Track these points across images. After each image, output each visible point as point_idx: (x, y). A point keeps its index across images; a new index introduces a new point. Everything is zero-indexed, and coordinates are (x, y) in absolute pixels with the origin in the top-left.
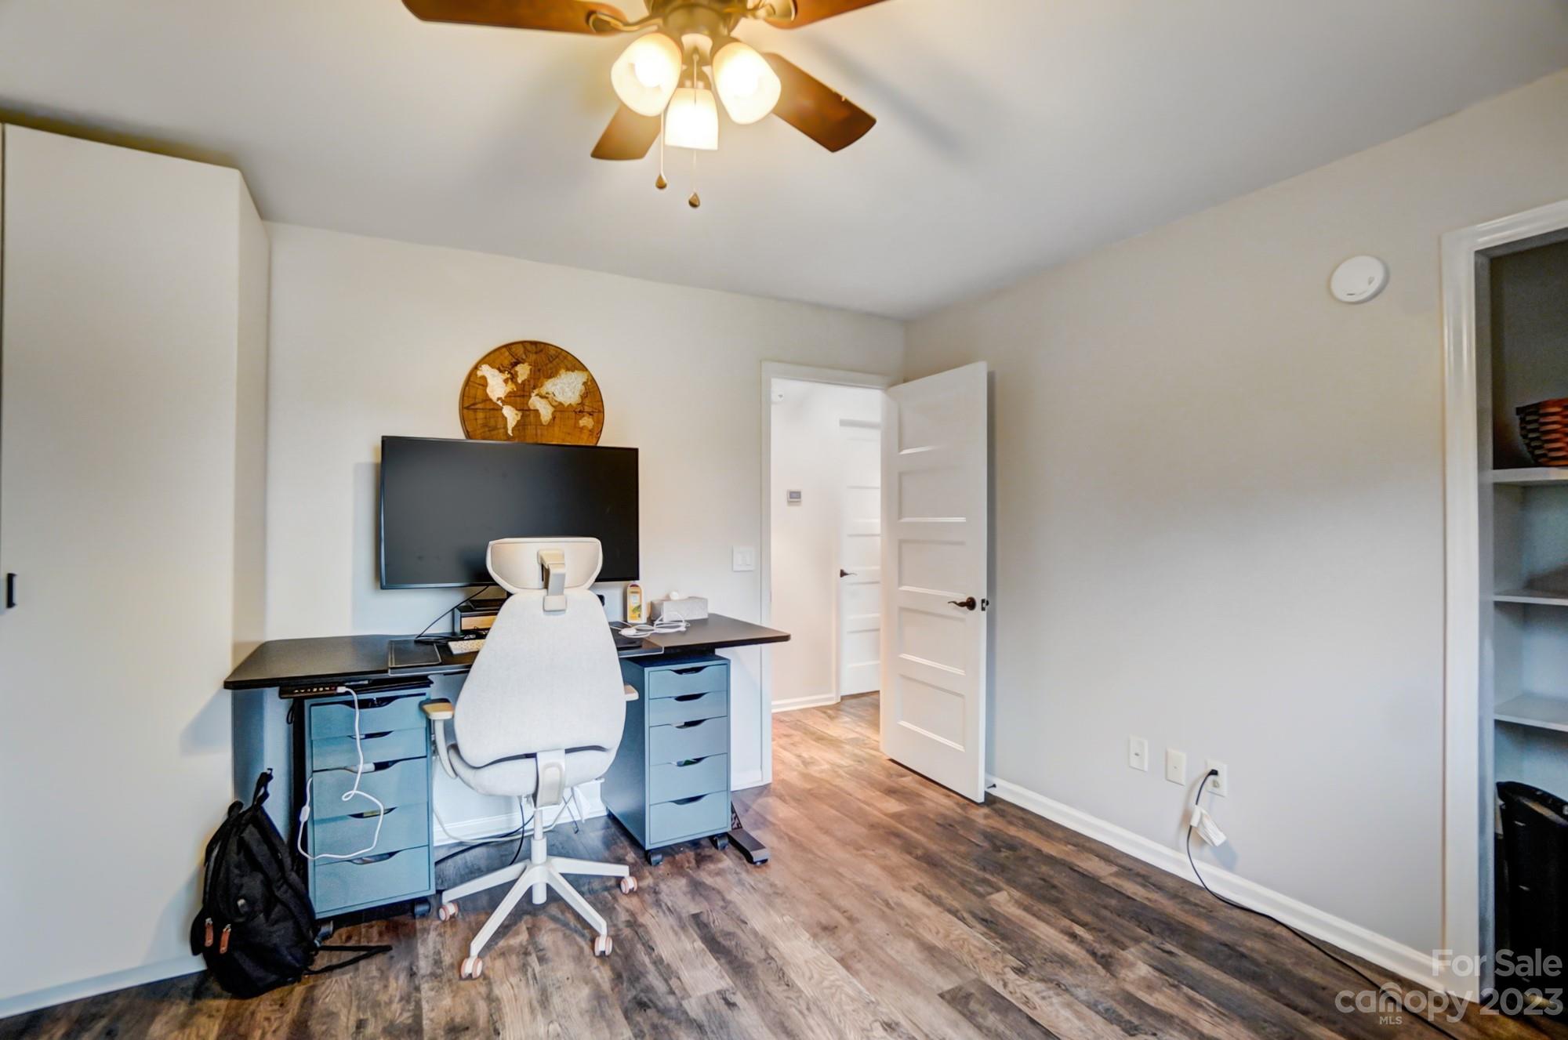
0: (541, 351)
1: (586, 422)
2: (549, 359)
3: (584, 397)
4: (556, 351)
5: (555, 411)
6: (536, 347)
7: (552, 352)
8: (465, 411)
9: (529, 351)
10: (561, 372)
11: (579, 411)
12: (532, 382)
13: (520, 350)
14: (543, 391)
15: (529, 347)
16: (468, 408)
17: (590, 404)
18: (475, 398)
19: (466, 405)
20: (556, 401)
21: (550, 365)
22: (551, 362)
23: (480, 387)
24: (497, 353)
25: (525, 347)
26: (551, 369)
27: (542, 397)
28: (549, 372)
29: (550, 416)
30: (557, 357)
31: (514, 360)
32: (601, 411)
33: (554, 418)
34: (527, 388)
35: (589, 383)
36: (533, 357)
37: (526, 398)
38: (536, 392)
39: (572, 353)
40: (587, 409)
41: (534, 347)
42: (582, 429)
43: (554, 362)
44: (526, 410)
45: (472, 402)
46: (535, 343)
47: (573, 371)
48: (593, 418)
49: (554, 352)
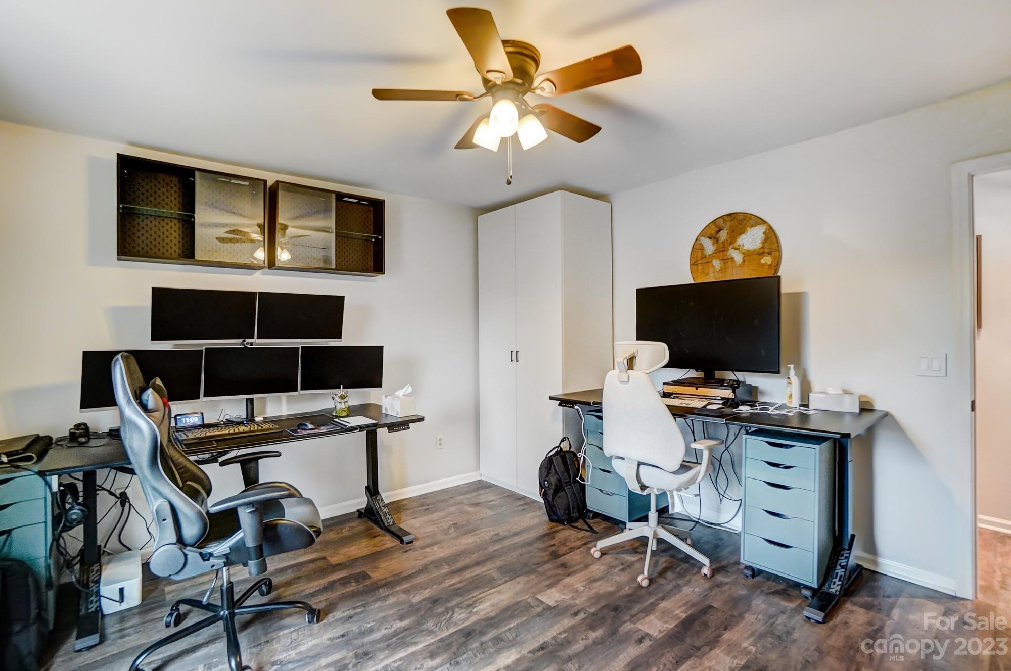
0: (734, 218)
1: (767, 260)
2: (739, 223)
3: (765, 242)
4: (744, 216)
5: (744, 257)
6: (731, 217)
7: (741, 217)
8: (692, 266)
9: (726, 221)
10: (747, 230)
11: (761, 253)
12: (729, 241)
13: (721, 221)
14: (736, 245)
15: (726, 218)
16: (693, 264)
17: (769, 247)
18: (697, 258)
19: (692, 263)
20: (745, 250)
21: (740, 226)
22: (741, 224)
23: (699, 250)
24: (708, 227)
25: (724, 219)
26: (741, 228)
27: (736, 249)
28: (740, 231)
29: (741, 260)
30: (744, 219)
31: (718, 229)
32: (779, 249)
33: (744, 261)
34: (726, 245)
35: (767, 232)
36: (729, 224)
37: (725, 252)
38: (731, 246)
39: (754, 214)
40: (767, 250)
41: (729, 217)
42: (764, 265)
43: (743, 224)
44: (726, 259)
45: (695, 261)
46: (730, 215)
47: (756, 226)
48: (771, 257)
49: (742, 217)
